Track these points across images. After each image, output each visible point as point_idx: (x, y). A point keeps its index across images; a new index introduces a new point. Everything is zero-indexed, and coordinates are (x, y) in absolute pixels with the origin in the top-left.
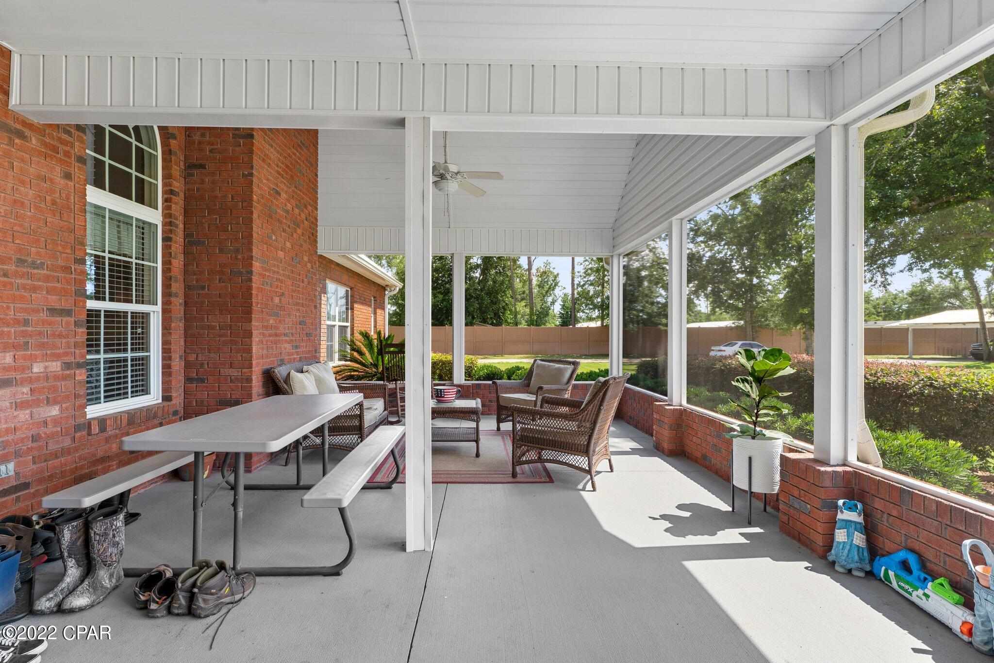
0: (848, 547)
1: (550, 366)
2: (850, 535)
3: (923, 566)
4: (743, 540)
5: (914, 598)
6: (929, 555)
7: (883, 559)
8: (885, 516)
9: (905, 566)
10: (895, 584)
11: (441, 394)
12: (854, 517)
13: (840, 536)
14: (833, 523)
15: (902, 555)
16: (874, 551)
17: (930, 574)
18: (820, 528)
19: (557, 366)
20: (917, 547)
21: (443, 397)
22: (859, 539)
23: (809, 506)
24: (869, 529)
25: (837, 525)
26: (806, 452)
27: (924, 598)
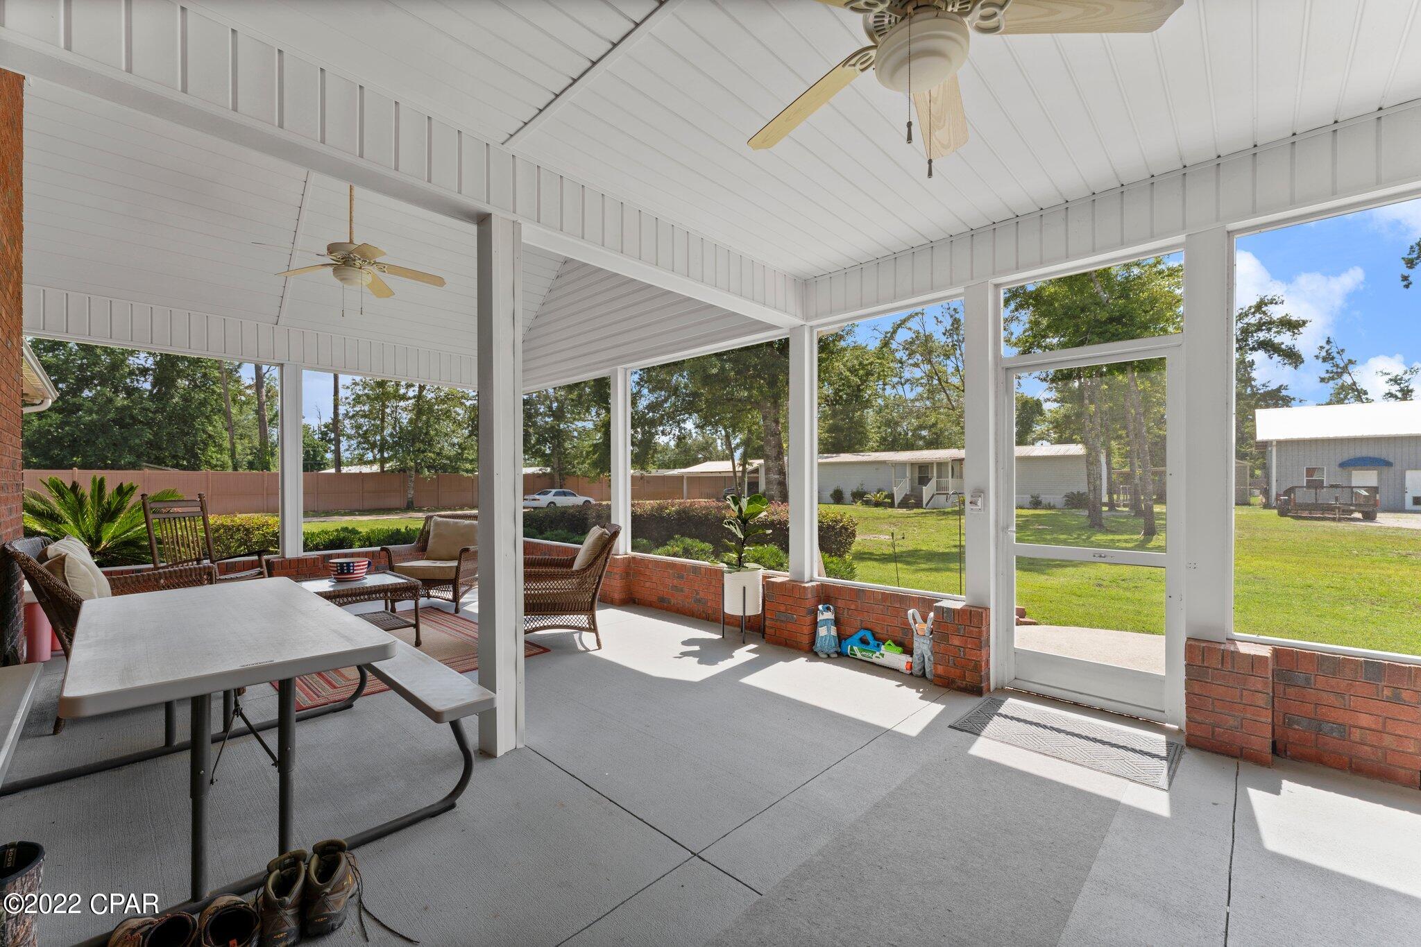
0: (828, 638)
1: (457, 523)
2: (829, 630)
3: (876, 638)
4: (754, 656)
5: (874, 660)
6: (878, 629)
7: (848, 641)
8: (846, 611)
9: (864, 641)
10: (859, 655)
11: (348, 569)
12: (829, 615)
13: (822, 631)
14: (815, 624)
15: (861, 633)
16: (841, 638)
17: (881, 641)
18: (807, 630)
19: (467, 522)
20: (869, 627)
21: (353, 573)
22: (833, 631)
23: (795, 616)
24: (837, 622)
25: (819, 625)
26: (780, 577)
27: (880, 656)
